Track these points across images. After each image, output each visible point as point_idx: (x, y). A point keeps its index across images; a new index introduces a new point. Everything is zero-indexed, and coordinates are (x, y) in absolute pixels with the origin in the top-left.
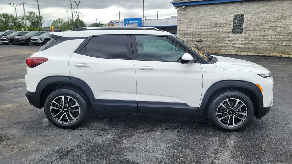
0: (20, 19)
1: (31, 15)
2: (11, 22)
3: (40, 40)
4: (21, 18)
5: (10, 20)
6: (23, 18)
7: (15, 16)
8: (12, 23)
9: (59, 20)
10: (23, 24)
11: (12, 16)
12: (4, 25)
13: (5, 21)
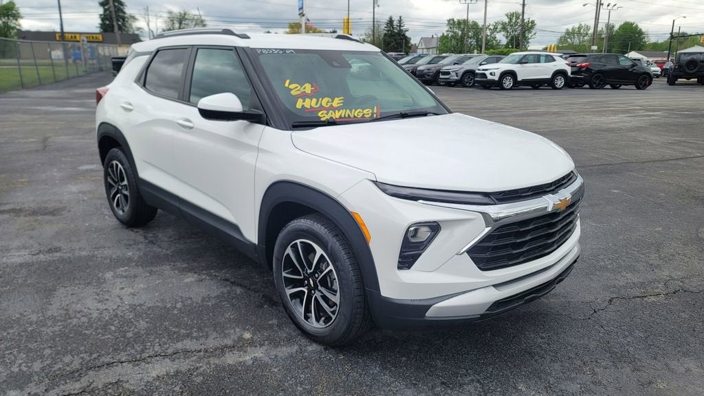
0: (490, 29)
1: (511, 19)
2: (471, 38)
3: (454, 74)
4: (492, 27)
5: (470, 34)
6: (497, 28)
7: (481, 24)
8: (474, 38)
9: (579, 28)
10: (494, 42)
11: (475, 24)
12: (457, 43)
13: (461, 36)
